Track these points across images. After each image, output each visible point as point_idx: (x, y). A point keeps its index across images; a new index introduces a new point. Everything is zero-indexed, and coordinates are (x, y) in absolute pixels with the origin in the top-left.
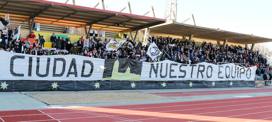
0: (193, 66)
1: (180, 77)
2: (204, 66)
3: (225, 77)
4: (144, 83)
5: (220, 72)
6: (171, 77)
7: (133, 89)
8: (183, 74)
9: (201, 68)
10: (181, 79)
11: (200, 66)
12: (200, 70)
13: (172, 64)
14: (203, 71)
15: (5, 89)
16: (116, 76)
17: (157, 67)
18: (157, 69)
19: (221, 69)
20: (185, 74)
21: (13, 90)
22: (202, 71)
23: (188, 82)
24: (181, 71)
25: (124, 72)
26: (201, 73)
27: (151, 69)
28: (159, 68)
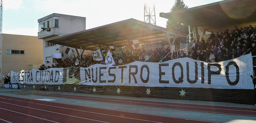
0: (123, 68)
1: (109, 81)
2: (136, 67)
3: (171, 81)
5: (161, 74)
6: (101, 82)
7: (75, 92)
8: (112, 78)
9: (133, 70)
10: (111, 84)
11: (131, 67)
12: (131, 72)
13: (101, 68)
14: (136, 73)
17: (90, 72)
18: (90, 74)
19: (164, 69)
20: (115, 78)
22: (134, 74)
23: (115, 88)
24: (110, 75)
25: (71, 77)
26: (134, 76)
27: (86, 74)
28: (91, 73)
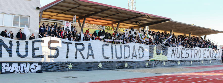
0: (192, 50)
2: (197, 50)
3: (207, 57)
4: (170, 62)
5: (204, 54)
6: (182, 58)
7: (164, 66)
12: (195, 52)
15: (101, 68)
16: (156, 57)
20: (189, 55)
21: (105, 69)
23: (190, 61)
24: (186, 53)
25: (159, 54)
26: (196, 55)
27: (172, 52)
28: (176, 52)
